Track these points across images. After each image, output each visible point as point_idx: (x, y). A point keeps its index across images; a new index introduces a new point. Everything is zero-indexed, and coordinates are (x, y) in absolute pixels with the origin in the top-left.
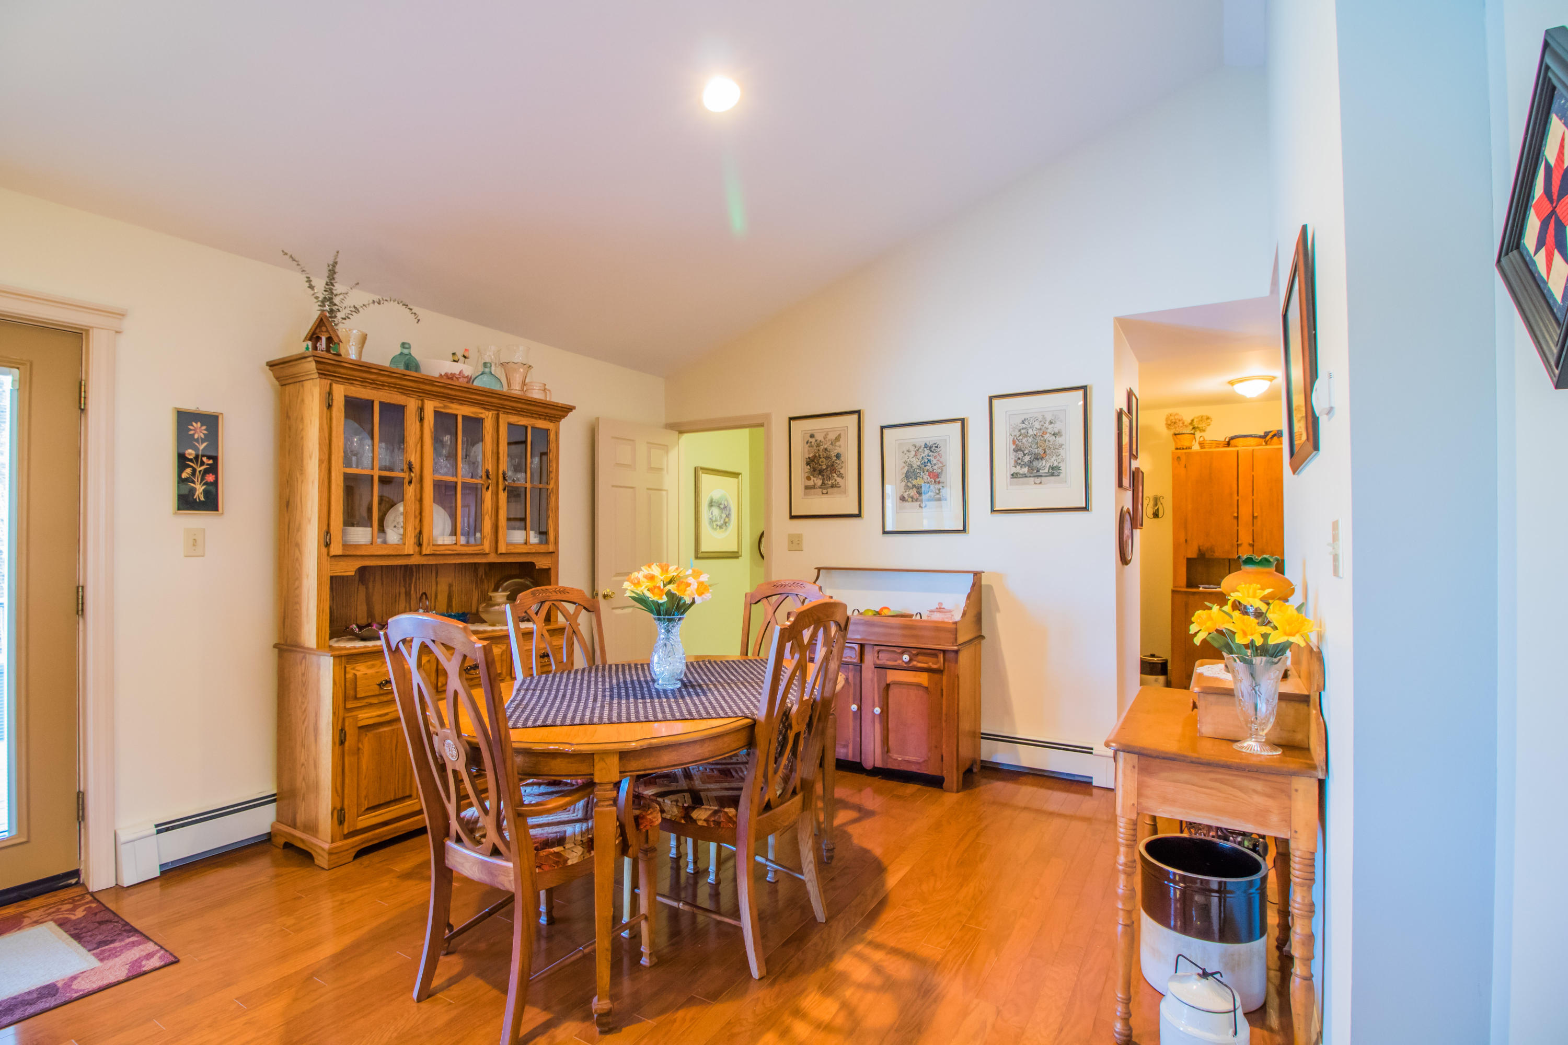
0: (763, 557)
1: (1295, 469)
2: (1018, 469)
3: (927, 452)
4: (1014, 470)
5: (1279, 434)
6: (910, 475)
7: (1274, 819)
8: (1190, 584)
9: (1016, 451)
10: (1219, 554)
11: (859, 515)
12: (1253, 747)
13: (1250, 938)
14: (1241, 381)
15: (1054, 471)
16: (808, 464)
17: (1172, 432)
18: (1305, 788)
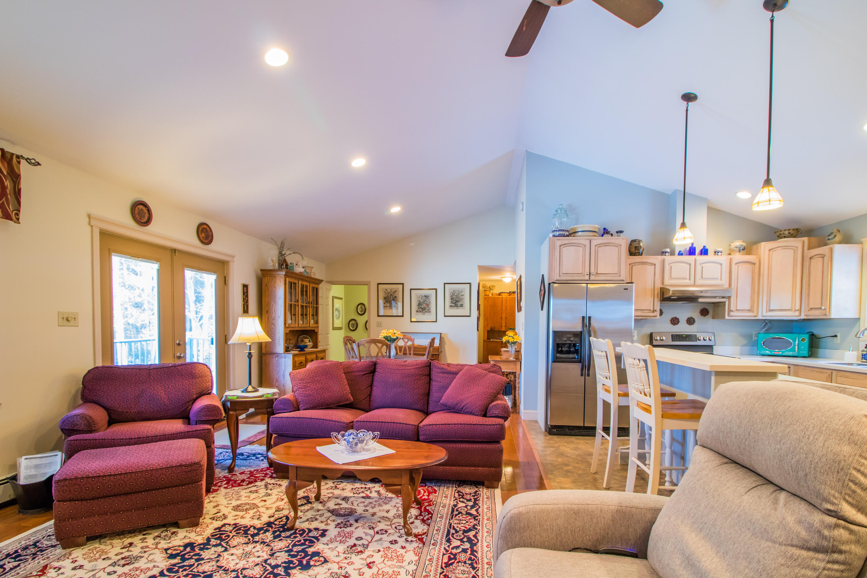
0: (367, 329)
1: (518, 312)
2: (452, 304)
3: (425, 298)
4: (451, 305)
5: (514, 292)
6: (419, 304)
7: (514, 369)
8: (488, 339)
9: (451, 299)
10: (496, 329)
11: (403, 316)
12: (512, 359)
13: (510, 395)
14: (504, 277)
15: (462, 306)
16: (384, 299)
17: (484, 289)
18: (519, 363)
